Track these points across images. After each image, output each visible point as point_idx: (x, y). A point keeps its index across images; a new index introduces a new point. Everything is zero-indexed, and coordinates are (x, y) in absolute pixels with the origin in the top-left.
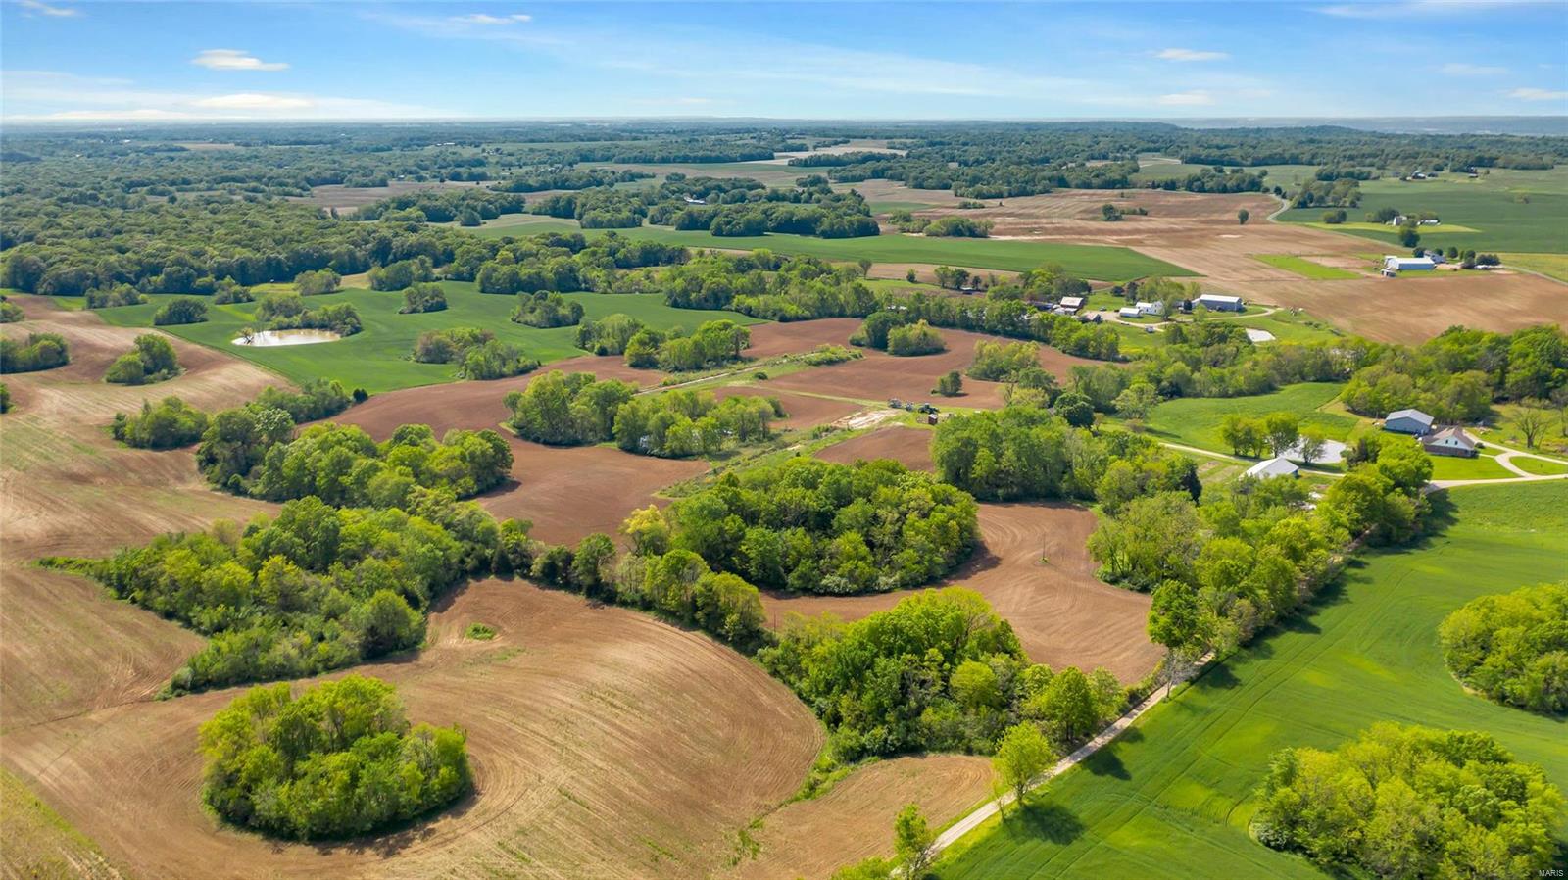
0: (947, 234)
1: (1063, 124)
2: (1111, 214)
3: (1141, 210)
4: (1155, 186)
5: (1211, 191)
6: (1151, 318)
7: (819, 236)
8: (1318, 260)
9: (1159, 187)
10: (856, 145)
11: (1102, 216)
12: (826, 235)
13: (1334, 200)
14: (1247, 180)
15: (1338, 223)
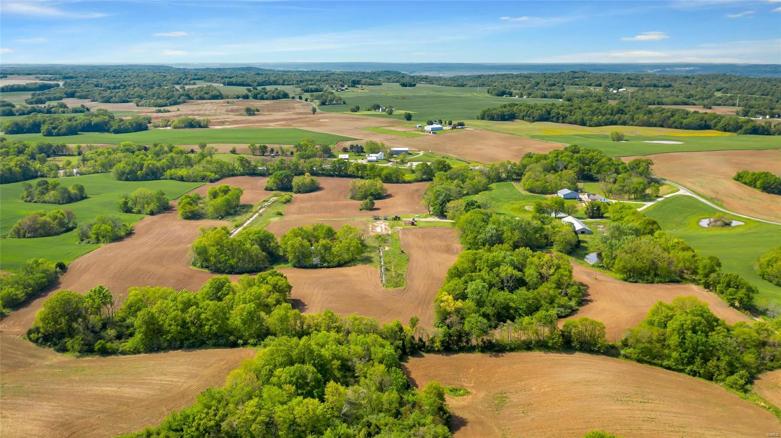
0: (186, 127)
1: (114, 66)
2: (250, 112)
3: (256, 109)
4: (238, 97)
5: (267, 99)
6: (382, 161)
7: (111, 133)
8: (386, 128)
9: (239, 97)
10: (12, 79)
11: (245, 113)
12: (117, 132)
13: (337, 101)
14: (282, 93)
15: (356, 111)
